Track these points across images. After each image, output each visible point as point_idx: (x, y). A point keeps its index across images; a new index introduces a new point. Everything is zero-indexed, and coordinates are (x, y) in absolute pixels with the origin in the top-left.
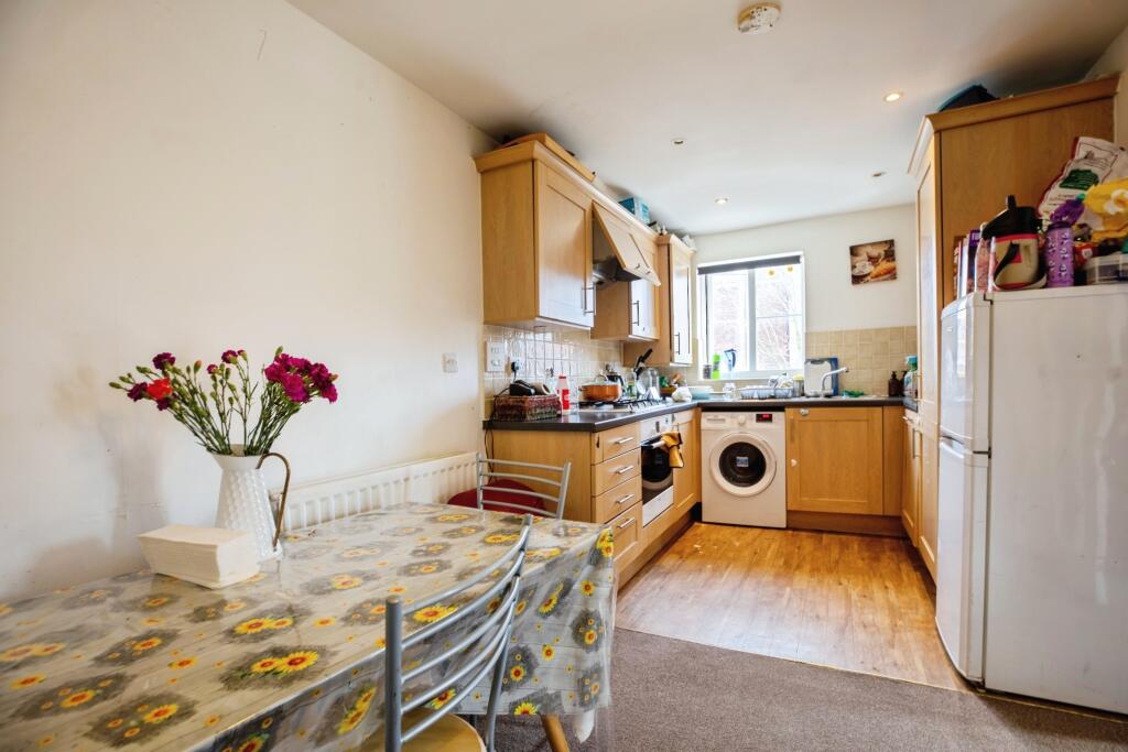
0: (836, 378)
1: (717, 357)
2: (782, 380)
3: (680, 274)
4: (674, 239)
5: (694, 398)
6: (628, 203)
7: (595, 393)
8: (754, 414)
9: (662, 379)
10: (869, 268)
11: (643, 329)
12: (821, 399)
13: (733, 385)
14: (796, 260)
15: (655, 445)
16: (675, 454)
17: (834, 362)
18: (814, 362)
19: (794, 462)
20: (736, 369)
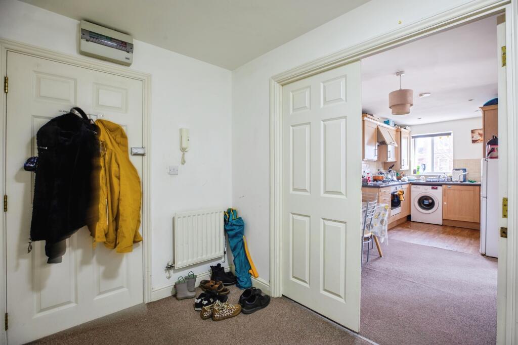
0: (465, 176)
1: (419, 167)
2: (442, 175)
3: (405, 138)
4: (403, 129)
5: (409, 180)
6: (387, 122)
7: (376, 178)
8: (431, 187)
9: (397, 174)
10: (479, 138)
11: (391, 158)
12: (459, 183)
13: (424, 177)
14: (450, 134)
15: (395, 193)
16: (402, 196)
17: (465, 170)
18: (456, 170)
19: (445, 203)
20: (426, 171)
